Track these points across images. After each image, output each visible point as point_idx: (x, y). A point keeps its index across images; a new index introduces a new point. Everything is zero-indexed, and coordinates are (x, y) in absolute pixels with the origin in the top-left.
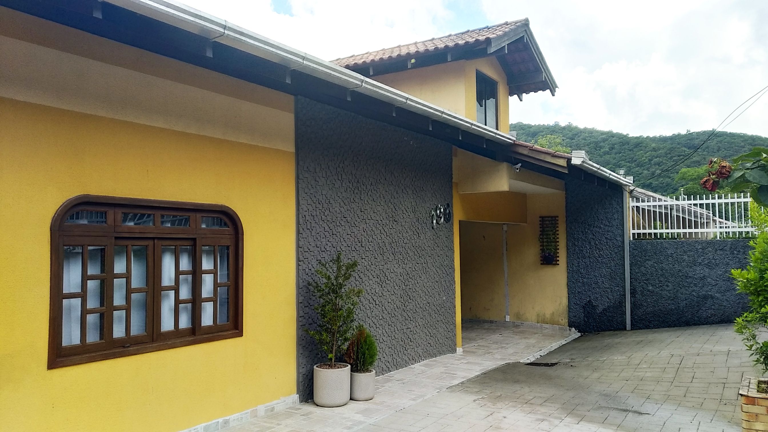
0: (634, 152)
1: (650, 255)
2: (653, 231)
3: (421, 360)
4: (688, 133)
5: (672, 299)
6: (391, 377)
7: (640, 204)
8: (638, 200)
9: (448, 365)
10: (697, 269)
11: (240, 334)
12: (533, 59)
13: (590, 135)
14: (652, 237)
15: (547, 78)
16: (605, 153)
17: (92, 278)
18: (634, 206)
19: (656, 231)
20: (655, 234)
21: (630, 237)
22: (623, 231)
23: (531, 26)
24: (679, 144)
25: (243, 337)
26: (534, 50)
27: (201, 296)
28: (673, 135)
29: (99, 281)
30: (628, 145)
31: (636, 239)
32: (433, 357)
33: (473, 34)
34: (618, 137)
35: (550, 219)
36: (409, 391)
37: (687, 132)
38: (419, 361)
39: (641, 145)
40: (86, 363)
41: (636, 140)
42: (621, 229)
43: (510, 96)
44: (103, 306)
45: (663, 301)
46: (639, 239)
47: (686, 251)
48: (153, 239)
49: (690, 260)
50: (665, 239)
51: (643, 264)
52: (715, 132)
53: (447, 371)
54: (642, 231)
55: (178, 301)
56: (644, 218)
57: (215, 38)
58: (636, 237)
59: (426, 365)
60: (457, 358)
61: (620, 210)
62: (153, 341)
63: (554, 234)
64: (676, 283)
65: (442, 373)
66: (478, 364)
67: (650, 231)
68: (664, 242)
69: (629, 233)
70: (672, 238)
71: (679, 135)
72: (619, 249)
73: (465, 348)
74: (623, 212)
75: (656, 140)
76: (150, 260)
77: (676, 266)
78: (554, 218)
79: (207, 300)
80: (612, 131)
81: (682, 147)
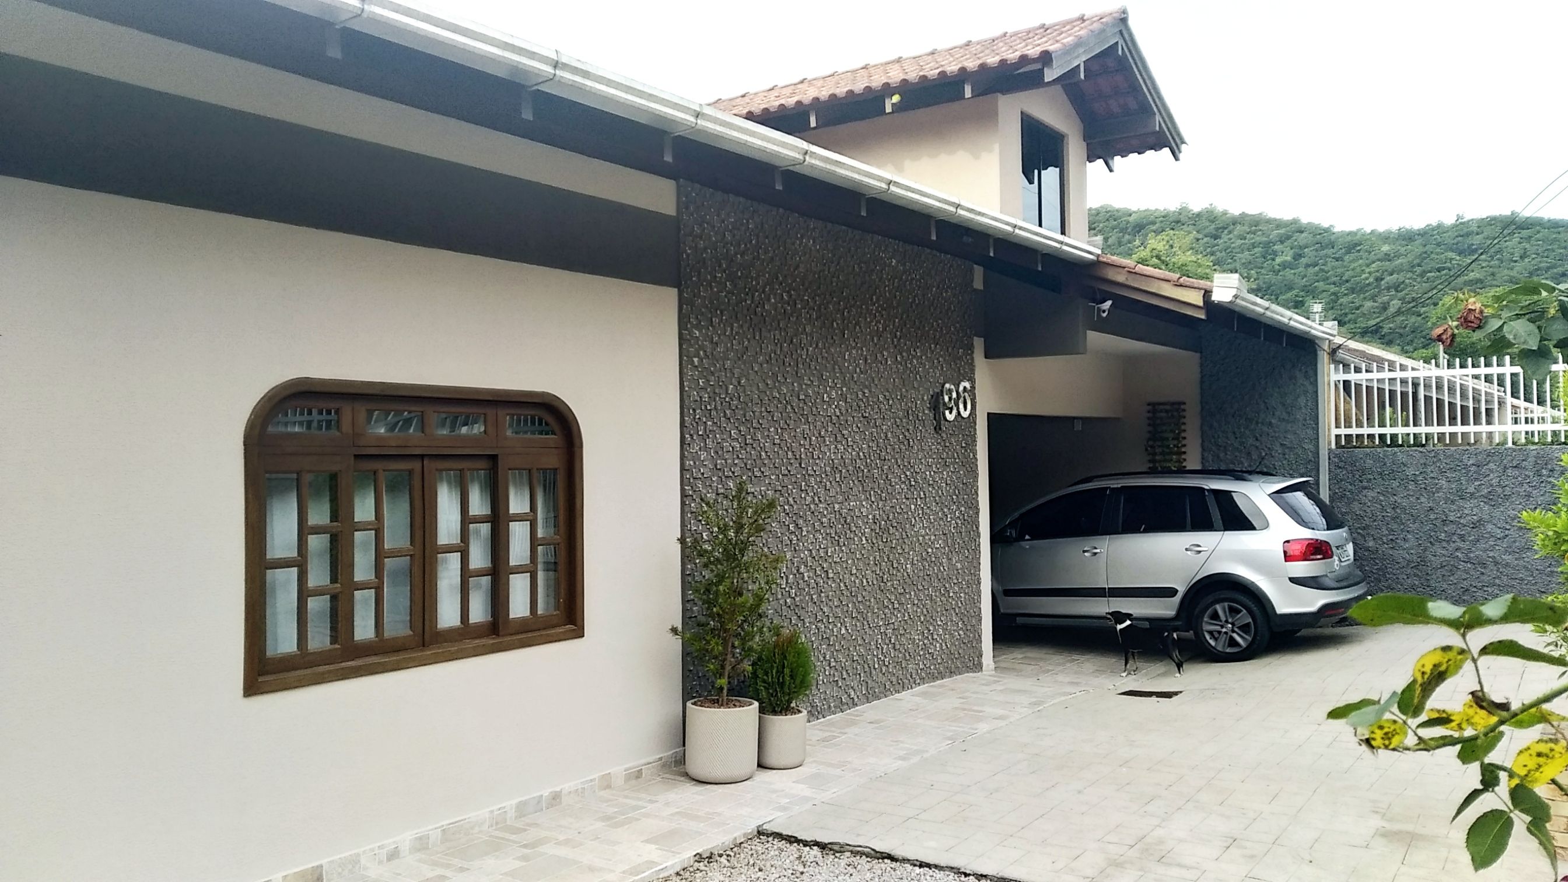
0: (1345, 263)
1: (1370, 479)
2: (1377, 431)
3: (914, 685)
4: (1458, 223)
5: (1413, 565)
6: (857, 716)
7: (1353, 377)
8: (1346, 367)
9: (967, 694)
10: (1466, 506)
11: (579, 632)
12: (1134, 89)
13: (1254, 228)
14: (1374, 443)
15: (1163, 125)
16: (1284, 266)
17: (317, 530)
18: (1339, 381)
19: (1382, 431)
20: (1382, 437)
21: (1330, 443)
22: (1316, 430)
23: (1131, 23)
24: (1438, 245)
25: (584, 638)
26: (1139, 71)
27: (509, 563)
28: (1427, 226)
29: (326, 537)
30: (1333, 248)
31: (1343, 447)
32: (938, 680)
33: (1015, 41)
34: (1311, 231)
35: (1168, 407)
36: (894, 743)
37: (1457, 220)
38: (910, 687)
39: (1359, 248)
40: (308, 685)
41: (1349, 238)
42: (1313, 428)
43: (1090, 162)
44: (337, 582)
45: (1397, 569)
46: (1349, 446)
47: (1444, 470)
48: (422, 457)
49: (1452, 489)
50: (1401, 446)
51: (1356, 497)
52: (1517, 219)
53: (966, 707)
54: (1354, 431)
55: (466, 574)
56: (1358, 406)
57: (536, 85)
58: (1343, 443)
59: (924, 694)
60: (983, 682)
61: (1310, 388)
62: (424, 645)
63: (1177, 438)
64: (1422, 535)
65: (956, 708)
66: (1025, 691)
67: (1371, 431)
68: (1400, 451)
69: (1329, 435)
70: (1415, 445)
71: (1440, 226)
72: (1309, 467)
73: (998, 661)
74: (1316, 392)
75: (1392, 236)
76: (417, 495)
77: (1423, 500)
78: (1176, 406)
79: (520, 570)
80: (1299, 220)
81: (1446, 251)
